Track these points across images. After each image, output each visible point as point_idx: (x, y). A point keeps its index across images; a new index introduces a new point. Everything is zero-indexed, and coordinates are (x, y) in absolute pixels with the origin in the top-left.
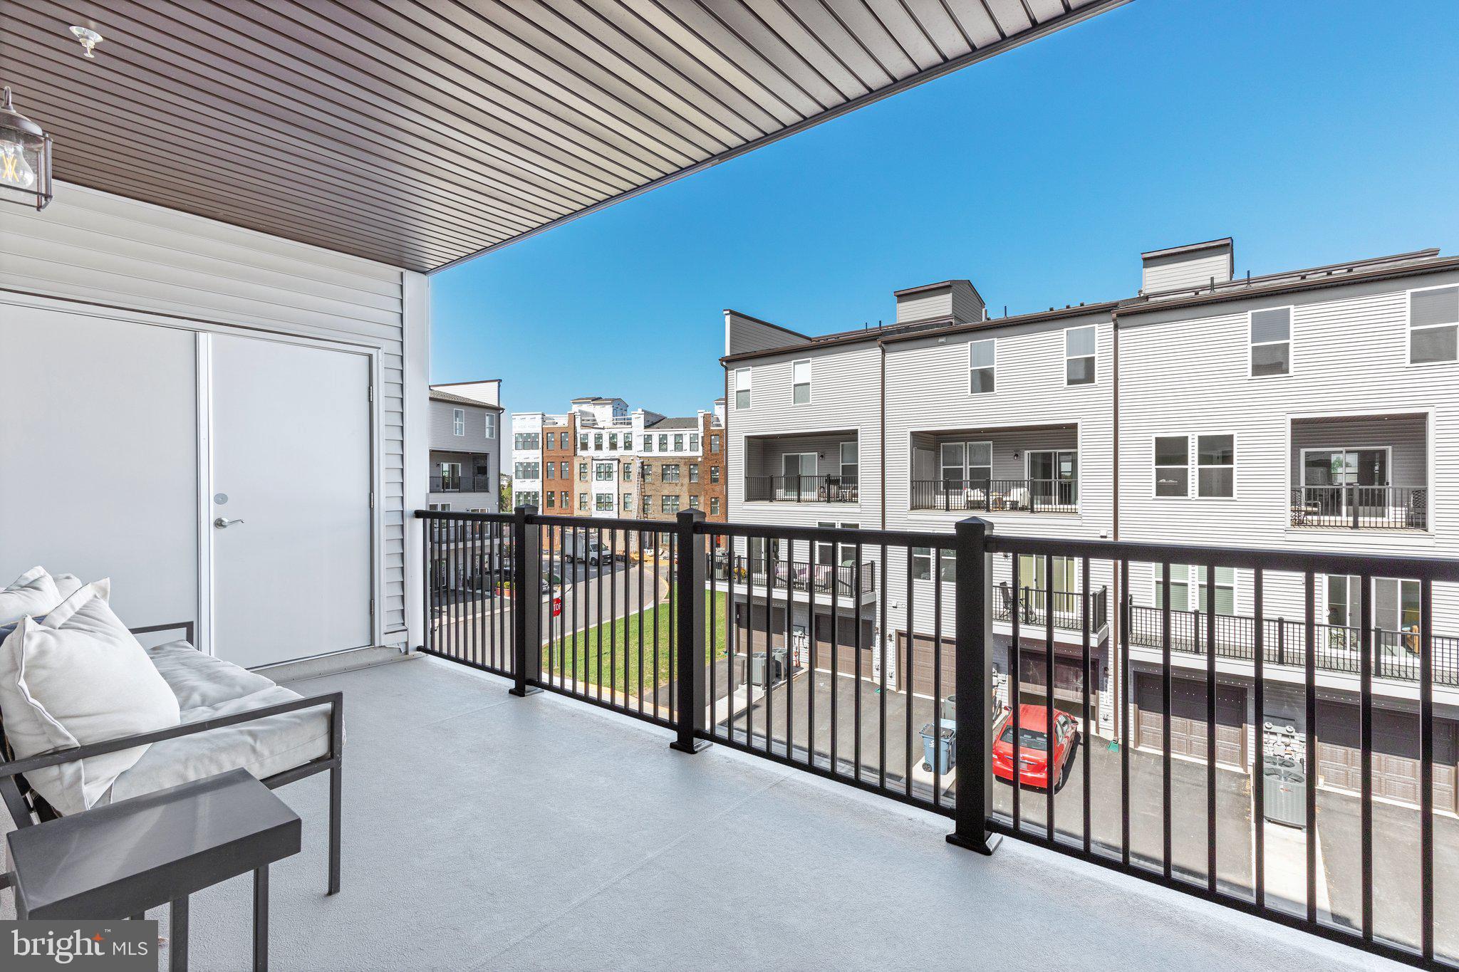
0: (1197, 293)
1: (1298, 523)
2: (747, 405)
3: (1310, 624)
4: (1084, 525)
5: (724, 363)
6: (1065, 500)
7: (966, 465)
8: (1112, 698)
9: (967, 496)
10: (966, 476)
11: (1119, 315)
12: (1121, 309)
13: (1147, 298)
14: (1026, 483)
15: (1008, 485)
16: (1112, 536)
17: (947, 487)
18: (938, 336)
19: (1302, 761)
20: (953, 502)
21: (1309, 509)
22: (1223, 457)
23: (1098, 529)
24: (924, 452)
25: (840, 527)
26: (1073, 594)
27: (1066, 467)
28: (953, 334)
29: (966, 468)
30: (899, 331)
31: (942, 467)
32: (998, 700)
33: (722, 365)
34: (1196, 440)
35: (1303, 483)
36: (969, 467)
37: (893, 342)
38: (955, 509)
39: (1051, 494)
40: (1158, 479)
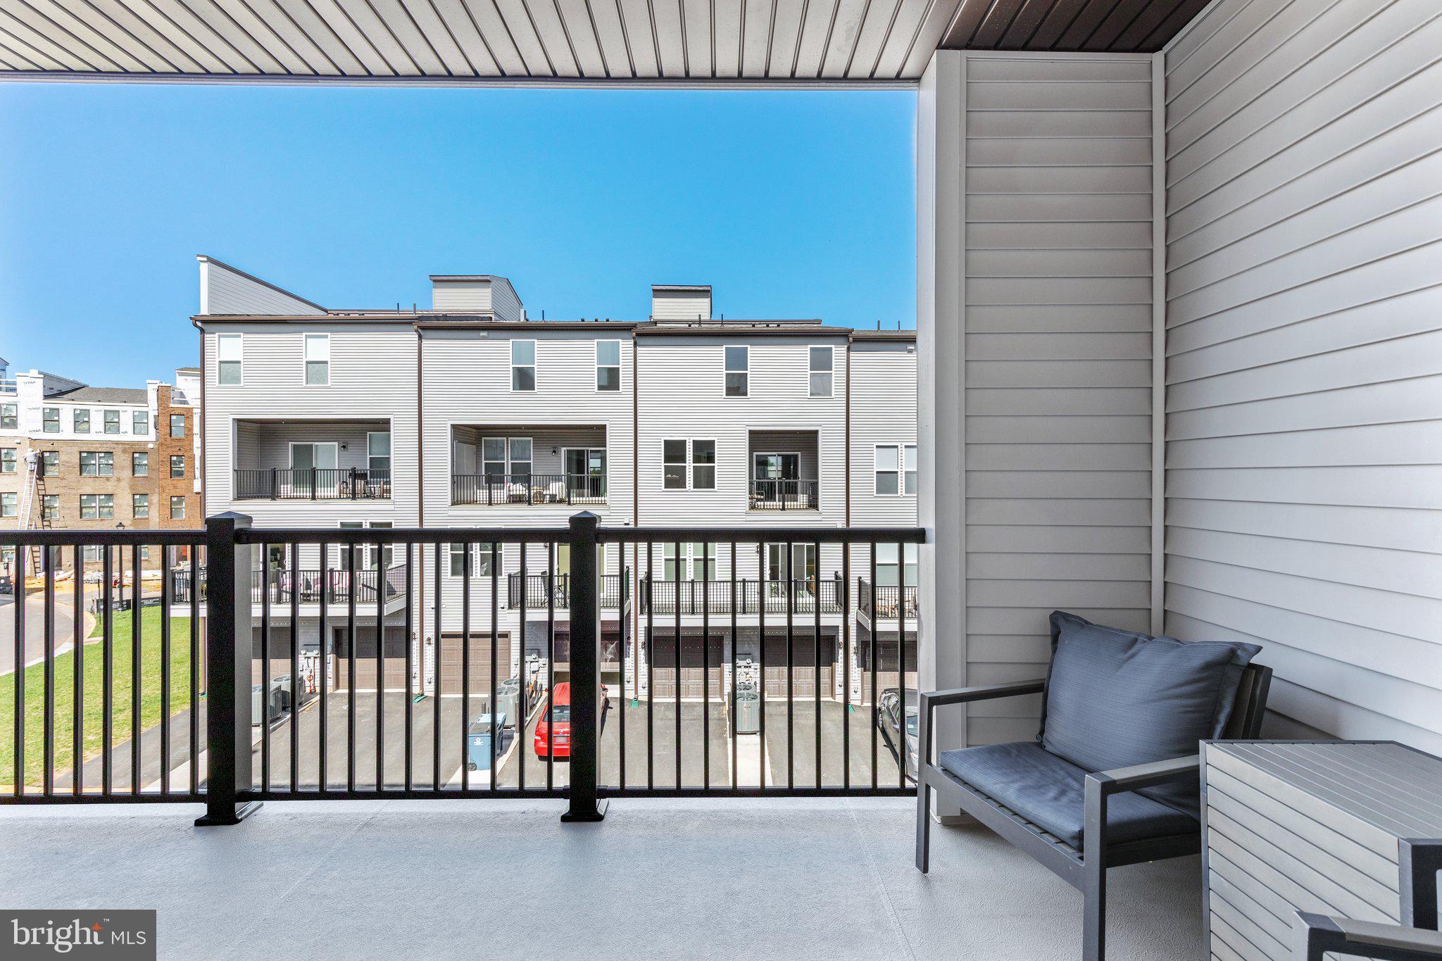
0: (690, 326)
1: (753, 507)
2: (236, 379)
3: (762, 582)
4: (611, 514)
5: (199, 324)
6: (597, 493)
7: (507, 460)
8: (633, 662)
9: (510, 491)
10: (508, 470)
11: (638, 335)
12: (639, 329)
13: (656, 323)
14: (563, 477)
15: (548, 480)
16: (633, 523)
17: (490, 481)
18: (480, 329)
19: (755, 683)
20: (496, 497)
21: (759, 497)
22: (708, 457)
23: (622, 517)
24: (465, 446)
25: (368, 527)
26: (604, 576)
27: (594, 463)
28: (495, 329)
29: (508, 463)
30: (437, 318)
31: (484, 462)
32: (539, 684)
33: (196, 325)
34: (691, 444)
35: (755, 479)
36: (510, 462)
37: (431, 329)
38: (497, 504)
39: (584, 488)
40: (665, 475)
